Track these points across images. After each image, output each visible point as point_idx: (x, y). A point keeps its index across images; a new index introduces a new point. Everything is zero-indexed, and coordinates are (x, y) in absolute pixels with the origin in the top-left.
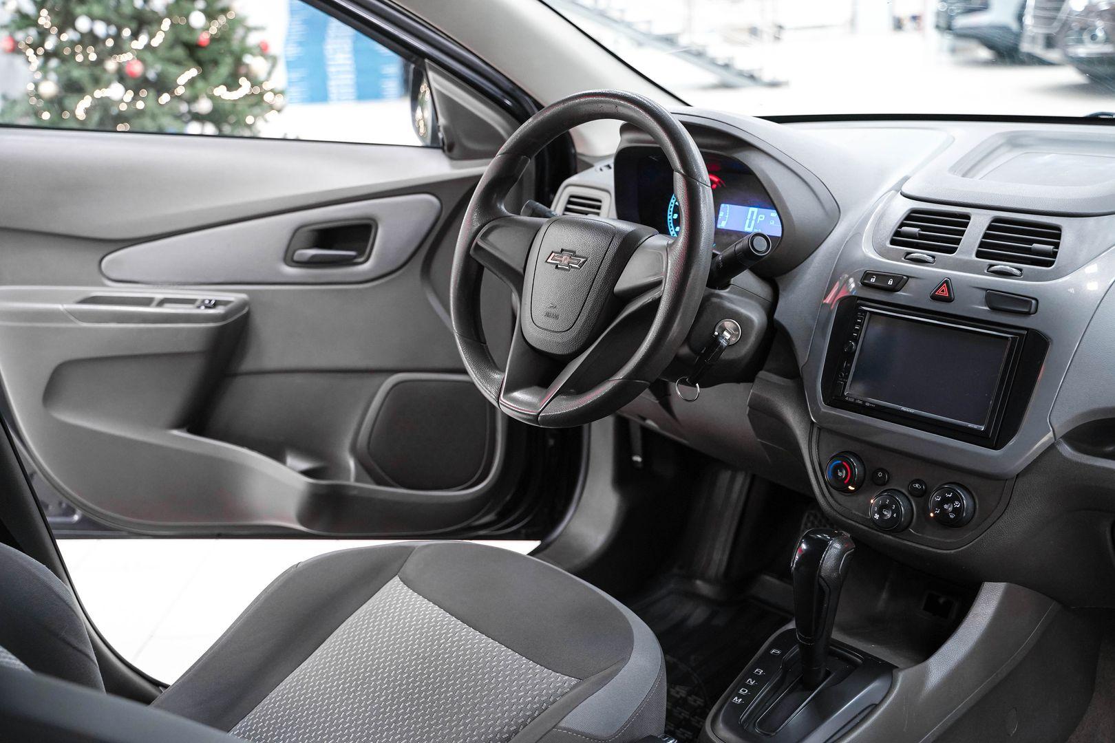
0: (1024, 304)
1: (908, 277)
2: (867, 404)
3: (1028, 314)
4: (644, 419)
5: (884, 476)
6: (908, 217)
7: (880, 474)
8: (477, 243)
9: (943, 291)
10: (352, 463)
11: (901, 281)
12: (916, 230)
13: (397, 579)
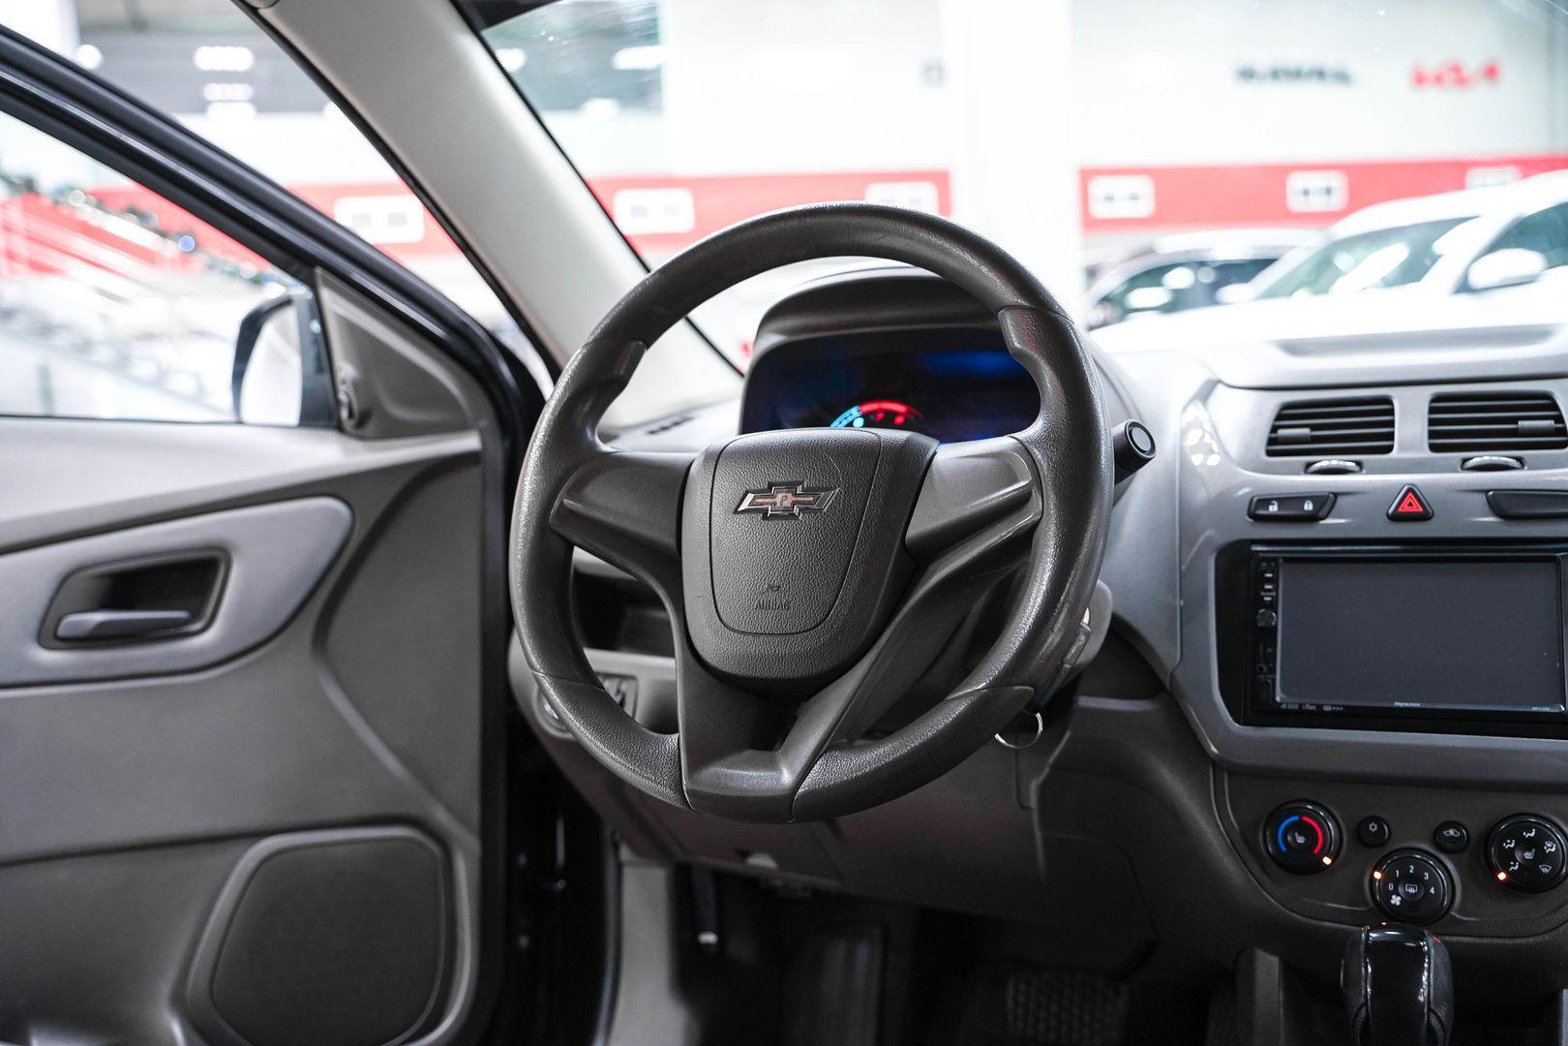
1: (1336, 495)
2: (1327, 708)
5: (1381, 829)
6: (1279, 417)
7: (1373, 827)
8: (562, 503)
9: (1410, 504)
10: (177, 1030)
11: (1326, 502)
12: (1306, 431)
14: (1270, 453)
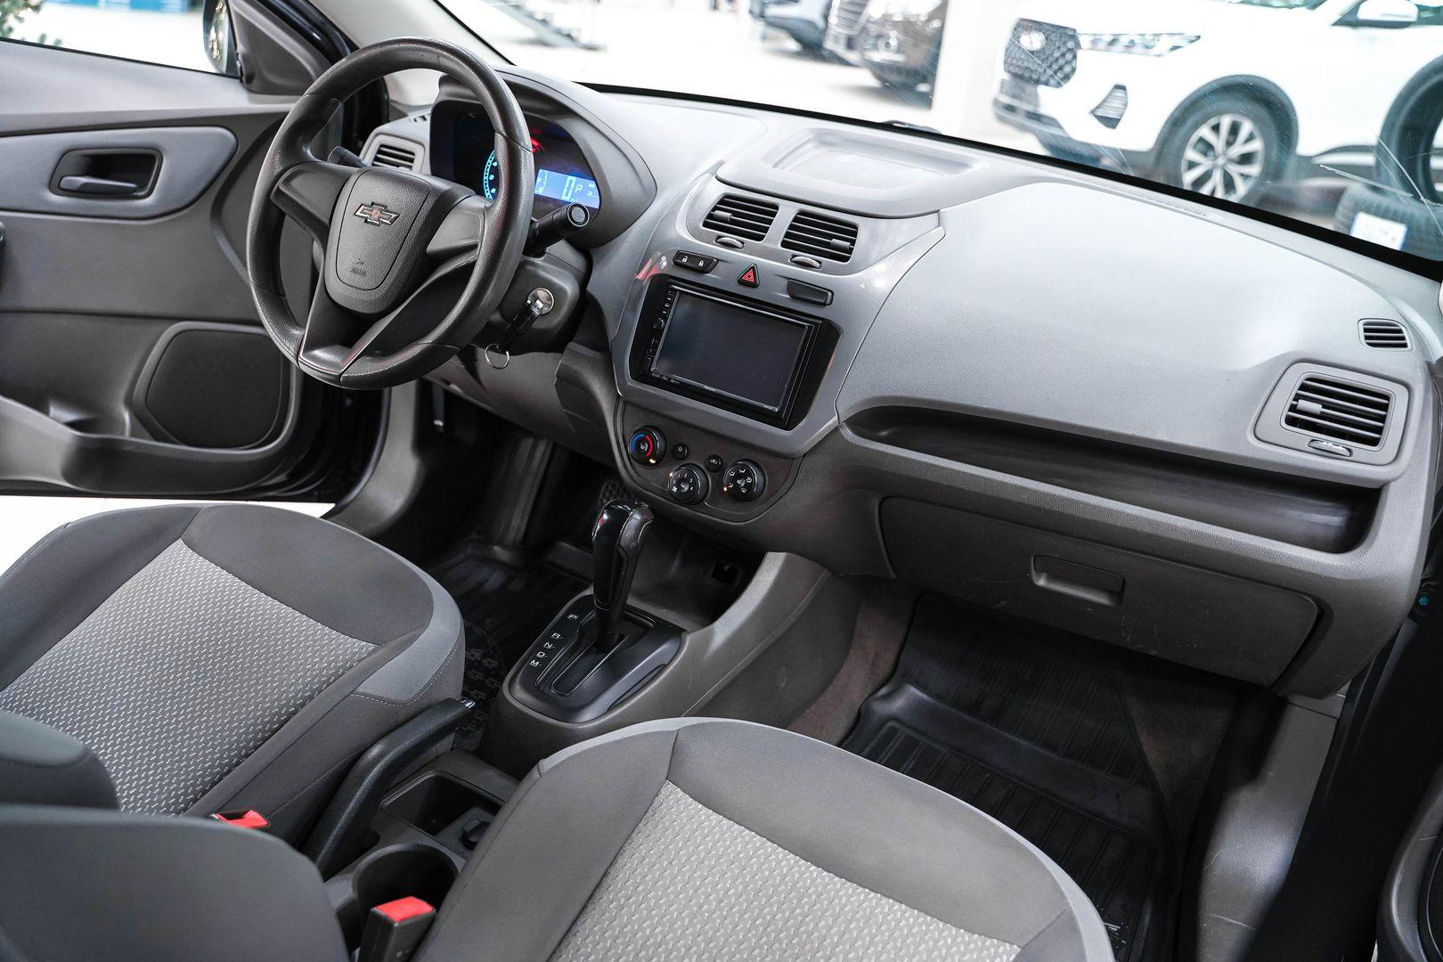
0: (820, 295)
1: (718, 260)
2: (672, 381)
3: (824, 304)
4: (448, 383)
5: (684, 450)
6: (721, 202)
7: (680, 449)
8: (278, 188)
9: (749, 276)
10: (127, 417)
11: (710, 264)
12: (728, 215)
13: (180, 541)
14: (706, 225)
